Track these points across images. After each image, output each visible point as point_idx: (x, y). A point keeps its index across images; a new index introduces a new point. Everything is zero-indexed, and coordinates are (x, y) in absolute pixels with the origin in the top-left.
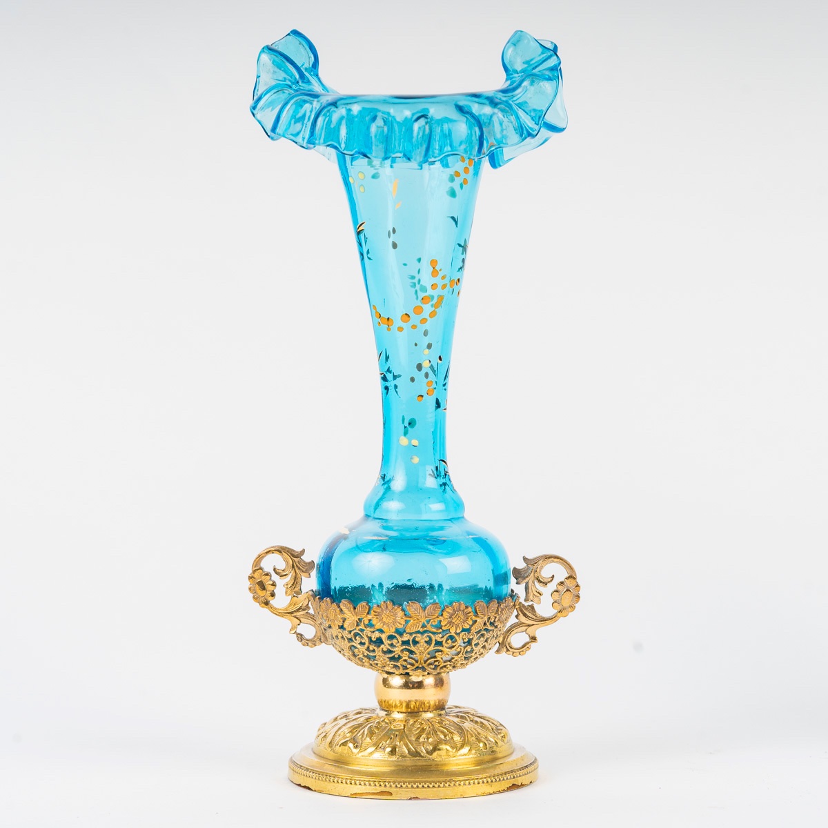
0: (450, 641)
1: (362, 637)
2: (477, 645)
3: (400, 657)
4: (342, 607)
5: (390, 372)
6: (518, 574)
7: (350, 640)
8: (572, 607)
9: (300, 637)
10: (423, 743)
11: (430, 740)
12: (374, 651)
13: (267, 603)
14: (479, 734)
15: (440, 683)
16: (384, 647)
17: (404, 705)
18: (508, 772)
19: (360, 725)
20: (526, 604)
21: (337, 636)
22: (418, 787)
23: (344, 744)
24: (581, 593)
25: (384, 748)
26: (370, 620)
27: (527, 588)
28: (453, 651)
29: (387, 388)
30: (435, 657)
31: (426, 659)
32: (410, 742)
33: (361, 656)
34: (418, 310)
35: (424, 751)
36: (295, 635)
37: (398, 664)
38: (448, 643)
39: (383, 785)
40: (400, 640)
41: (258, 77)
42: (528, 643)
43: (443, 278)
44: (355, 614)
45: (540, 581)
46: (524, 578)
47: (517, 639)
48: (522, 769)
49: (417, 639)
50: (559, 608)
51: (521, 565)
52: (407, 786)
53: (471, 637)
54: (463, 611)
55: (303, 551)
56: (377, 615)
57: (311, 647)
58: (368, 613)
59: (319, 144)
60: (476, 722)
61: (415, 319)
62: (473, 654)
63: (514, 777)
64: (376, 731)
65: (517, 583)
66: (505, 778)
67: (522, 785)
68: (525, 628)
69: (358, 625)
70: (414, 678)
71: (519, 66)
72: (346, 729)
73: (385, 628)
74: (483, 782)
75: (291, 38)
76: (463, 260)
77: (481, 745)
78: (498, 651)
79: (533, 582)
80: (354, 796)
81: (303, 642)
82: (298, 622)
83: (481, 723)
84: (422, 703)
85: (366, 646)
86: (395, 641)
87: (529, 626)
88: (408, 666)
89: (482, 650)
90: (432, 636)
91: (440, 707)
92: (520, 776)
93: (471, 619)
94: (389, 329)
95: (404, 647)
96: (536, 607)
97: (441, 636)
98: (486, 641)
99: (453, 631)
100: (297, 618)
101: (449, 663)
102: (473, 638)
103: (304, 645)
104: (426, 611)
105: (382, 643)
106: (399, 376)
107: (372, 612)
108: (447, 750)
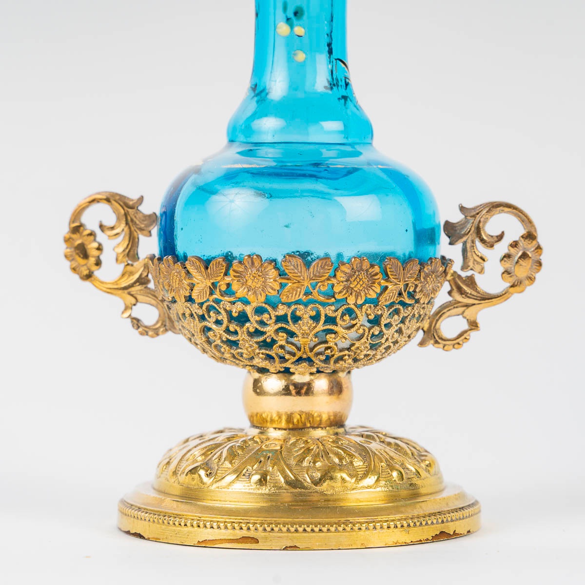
0: (347, 318)
1: (219, 313)
2: (388, 326)
3: (274, 342)
4: (188, 267)
6: (452, 231)
7: (202, 318)
8: (531, 279)
9: (136, 323)
10: (308, 469)
11: (318, 464)
12: (236, 333)
13: (89, 276)
14: (392, 458)
15: (337, 388)
16: (251, 326)
17: (284, 418)
18: (434, 514)
19: (218, 446)
20: (464, 274)
21: (184, 314)
22: (296, 531)
23: (194, 471)
24: (543, 258)
25: (249, 476)
26: (228, 285)
27: (464, 251)
28: (353, 334)
30: (326, 342)
31: (312, 344)
32: (289, 467)
33: (218, 342)
35: (308, 480)
36: (129, 320)
37: (272, 353)
38: (344, 320)
39: (245, 528)
40: (273, 314)
42: (465, 332)
44: (208, 276)
45: (483, 241)
46: (461, 237)
48: (456, 510)
49: (298, 313)
50: (512, 280)
51: (456, 217)
52: (280, 530)
53: (379, 312)
54: (367, 271)
55: (141, 200)
56: (239, 276)
57: (152, 337)
58: (226, 274)
60: (389, 444)
62: (383, 341)
63: (443, 522)
64: (240, 452)
65: (451, 244)
66: (429, 522)
67: (455, 535)
68: (461, 310)
69: (211, 294)
70: (298, 378)
72: (197, 452)
73: (251, 297)
74: (396, 527)
77: (395, 474)
78: (422, 343)
79: (473, 242)
80: (203, 544)
81: (140, 329)
82: (133, 301)
83: (397, 445)
84: (309, 416)
85: (224, 325)
86: (265, 316)
87: (467, 306)
88: (287, 356)
89: (396, 335)
90: (321, 308)
91: (337, 422)
92: (452, 521)
93: (379, 284)
95: (279, 325)
97: (333, 308)
98: (403, 322)
99: (351, 300)
100: (132, 295)
101: (346, 352)
102: (381, 315)
103: (141, 334)
104: (311, 270)
105: (248, 320)
107: (231, 272)
108: (343, 479)
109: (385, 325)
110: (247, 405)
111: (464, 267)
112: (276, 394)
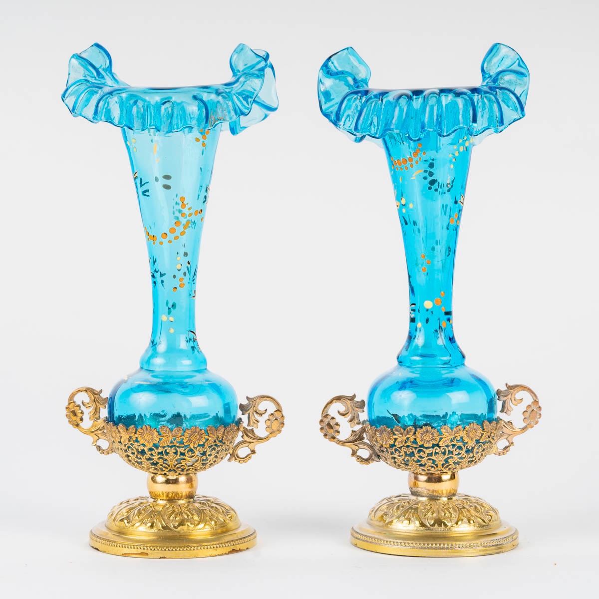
0: (190, 453)
2: (210, 455)
3: (157, 463)
4: (119, 429)
5: (157, 272)
6: (243, 408)
7: (126, 451)
8: (279, 431)
9: (99, 448)
10: (172, 520)
11: (177, 519)
12: (140, 458)
13: (77, 425)
14: (212, 515)
15: (190, 480)
16: (147, 456)
17: (165, 494)
18: (230, 542)
19: (134, 508)
20: (248, 428)
21: (118, 448)
22: (165, 550)
23: (122, 520)
25: (146, 524)
26: (137, 438)
27: (249, 418)
28: (193, 459)
29: (155, 283)
30: (181, 463)
31: (175, 464)
32: (164, 520)
33: (133, 462)
34: (172, 230)
35: (172, 526)
36: (95, 447)
40: (156, 451)
41: (69, 74)
42: (249, 455)
43: (189, 209)
44: (128, 433)
45: (257, 413)
46: (247, 411)
47: (243, 452)
48: (241, 539)
49: (168, 451)
50: (270, 431)
51: (245, 402)
52: (158, 550)
53: (205, 450)
54: (199, 432)
55: (101, 391)
56: (141, 434)
57: (106, 455)
58: (135, 433)
59: (101, 120)
60: (212, 507)
61: (170, 236)
62: (208, 462)
63: (234, 545)
64: (143, 512)
65: (242, 414)
66: (227, 545)
67: (240, 550)
68: (247, 444)
69: (129, 441)
70: (170, 477)
71: (241, 68)
72: (124, 511)
73: (146, 443)
74: (211, 548)
75: (95, 48)
76: (205, 197)
77: (213, 523)
78: (229, 460)
79: (253, 414)
80: (124, 555)
81: (101, 451)
82: (97, 438)
83: (216, 508)
84: (177, 494)
85: (135, 455)
86: (153, 452)
87: (250, 443)
88: (164, 469)
89: (214, 459)
90: (178, 449)
91: (191, 496)
92: (238, 544)
93: (204, 438)
94: (154, 243)
95: (159, 456)
96: (255, 430)
97: (183, 449)
98: (218, 453)
99: (192, 446)
100: (97, 435)
101: (191, 467)
102: (206, 451)
103: (101, 453)
104: (173, 432)
105: (145, 453)
106: (165, 274)
107: (137, 432)
108: (188, 526)
109: (209, 455)
110: (149, 488)
111: (249, 425)
112: (162, 483)
